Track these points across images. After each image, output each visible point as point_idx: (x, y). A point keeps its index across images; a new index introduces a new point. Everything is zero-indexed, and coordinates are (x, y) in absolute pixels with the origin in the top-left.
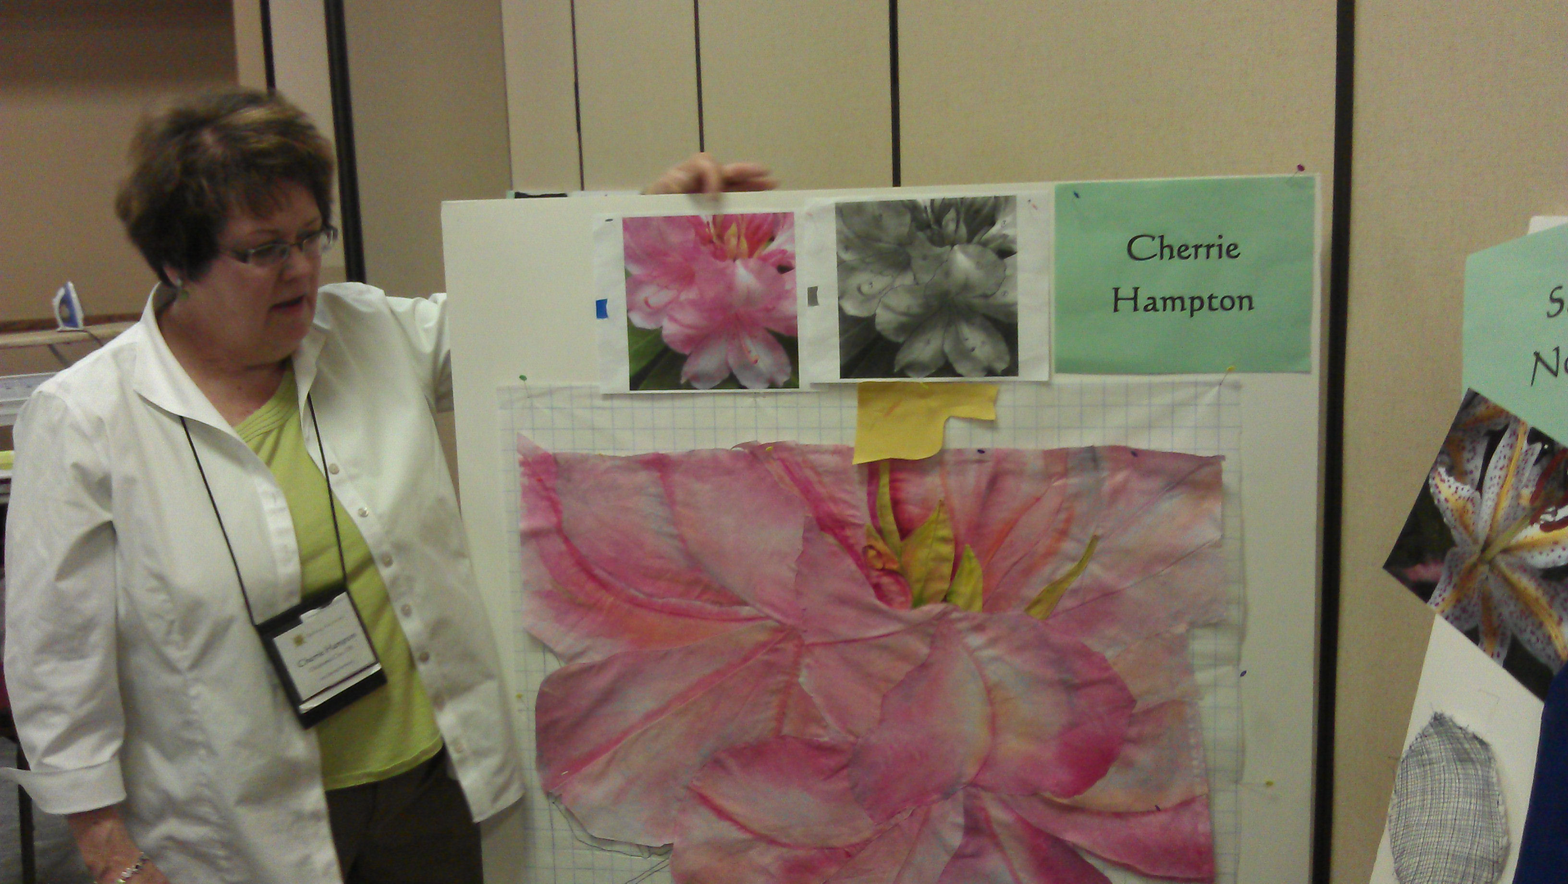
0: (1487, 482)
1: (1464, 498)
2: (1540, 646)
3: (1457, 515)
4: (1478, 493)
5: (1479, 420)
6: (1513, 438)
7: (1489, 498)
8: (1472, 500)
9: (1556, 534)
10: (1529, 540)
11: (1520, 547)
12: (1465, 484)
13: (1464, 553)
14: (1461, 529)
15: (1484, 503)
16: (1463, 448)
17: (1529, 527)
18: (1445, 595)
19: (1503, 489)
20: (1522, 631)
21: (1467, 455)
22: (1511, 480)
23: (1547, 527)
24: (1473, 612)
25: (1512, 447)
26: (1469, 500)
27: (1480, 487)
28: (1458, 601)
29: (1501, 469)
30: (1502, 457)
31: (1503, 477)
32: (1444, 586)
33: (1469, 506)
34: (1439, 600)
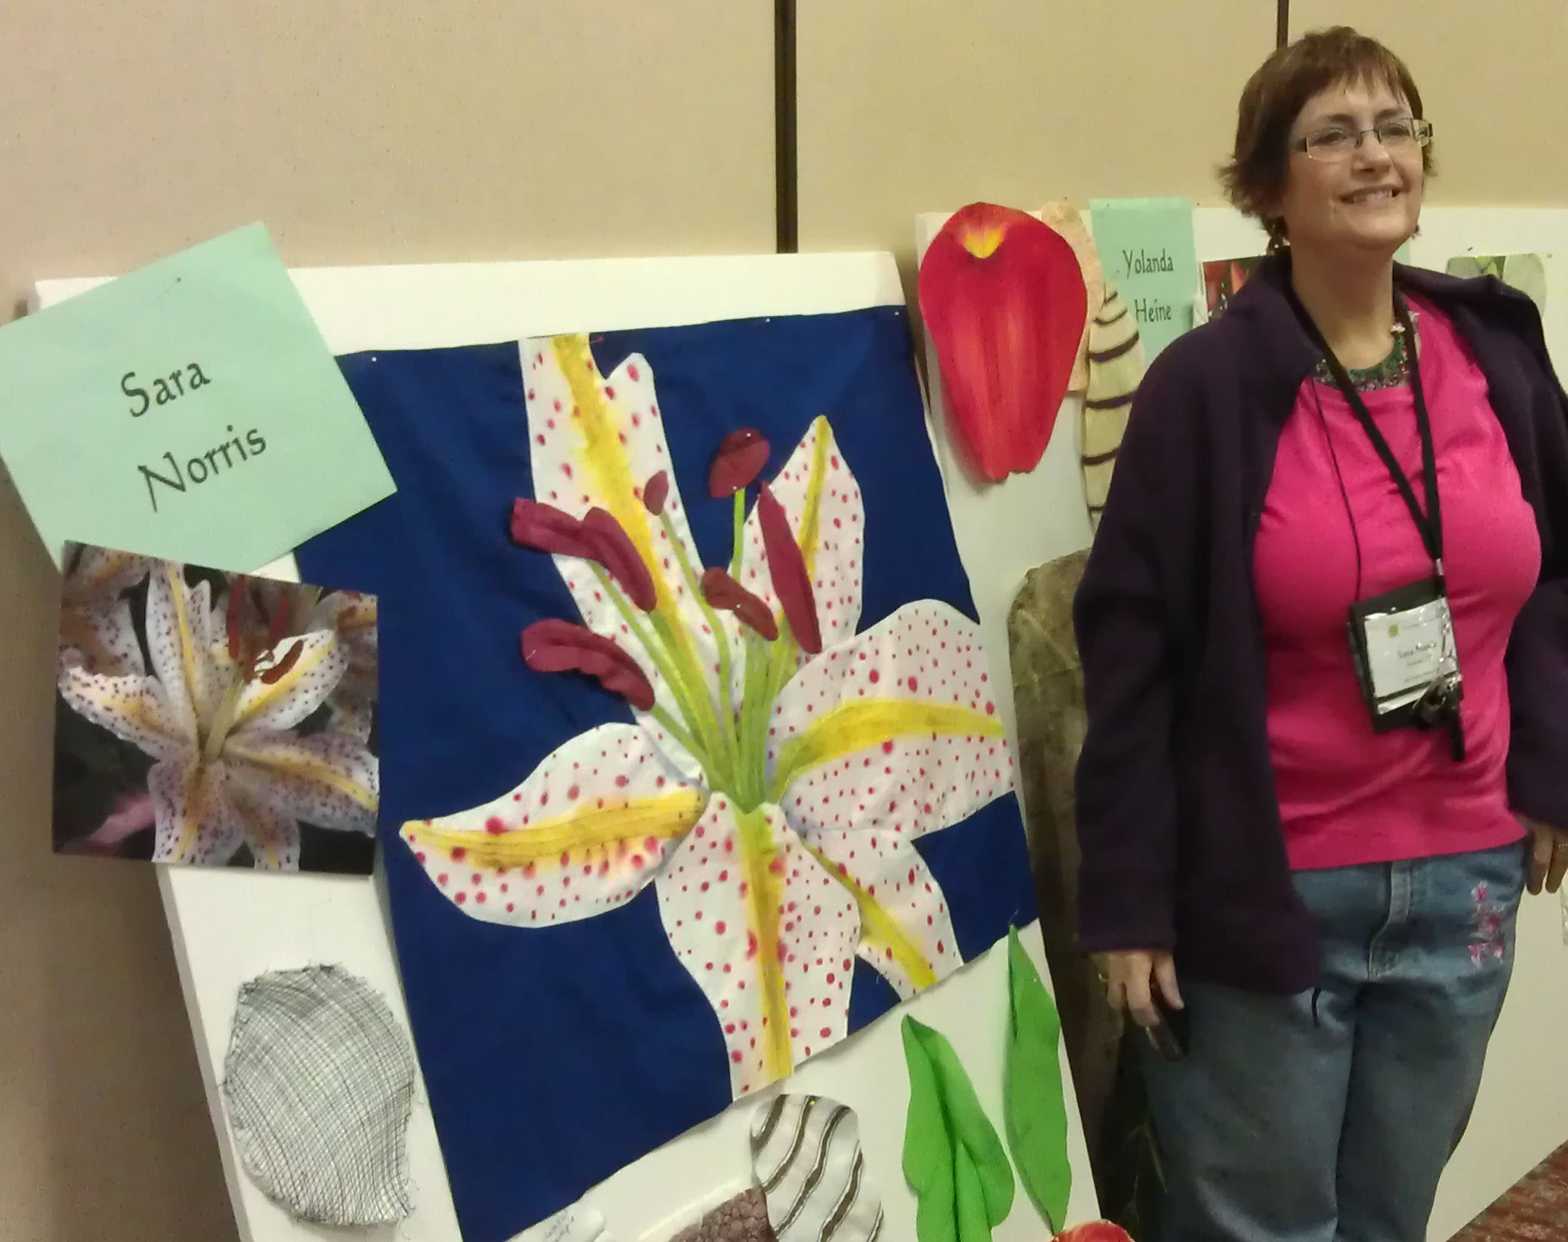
0: (157, 659)
1: (134, 695)
2: (339, 814)
3: (136, 721)
4: (151, 678)
5: (101, 583)
6: (164, 587)
7: (172, 679)
8: (148, 692)
9: (286, 679)
10: (256, 702)
11: (249, 717)
12: (126, 675)
13: (176, 764)
14: (152, 736)
15: (169, 687)
16: (96, 628)
17: (248, 688)
18: (175, 833)
19: (184, 658)
20: (310, 811)
21: (104, 636)
22: (190, 643)
23: (270, 677)
24: (231, 829)
25: (167, 598)
26: (144, 693)
27: (150, 669)
28: (201, 827)
29: (168, 633)
30: (162, 618)
31: (177, 644)
32: (168, 822)
33: (149, 701)
34: (171, 844)
